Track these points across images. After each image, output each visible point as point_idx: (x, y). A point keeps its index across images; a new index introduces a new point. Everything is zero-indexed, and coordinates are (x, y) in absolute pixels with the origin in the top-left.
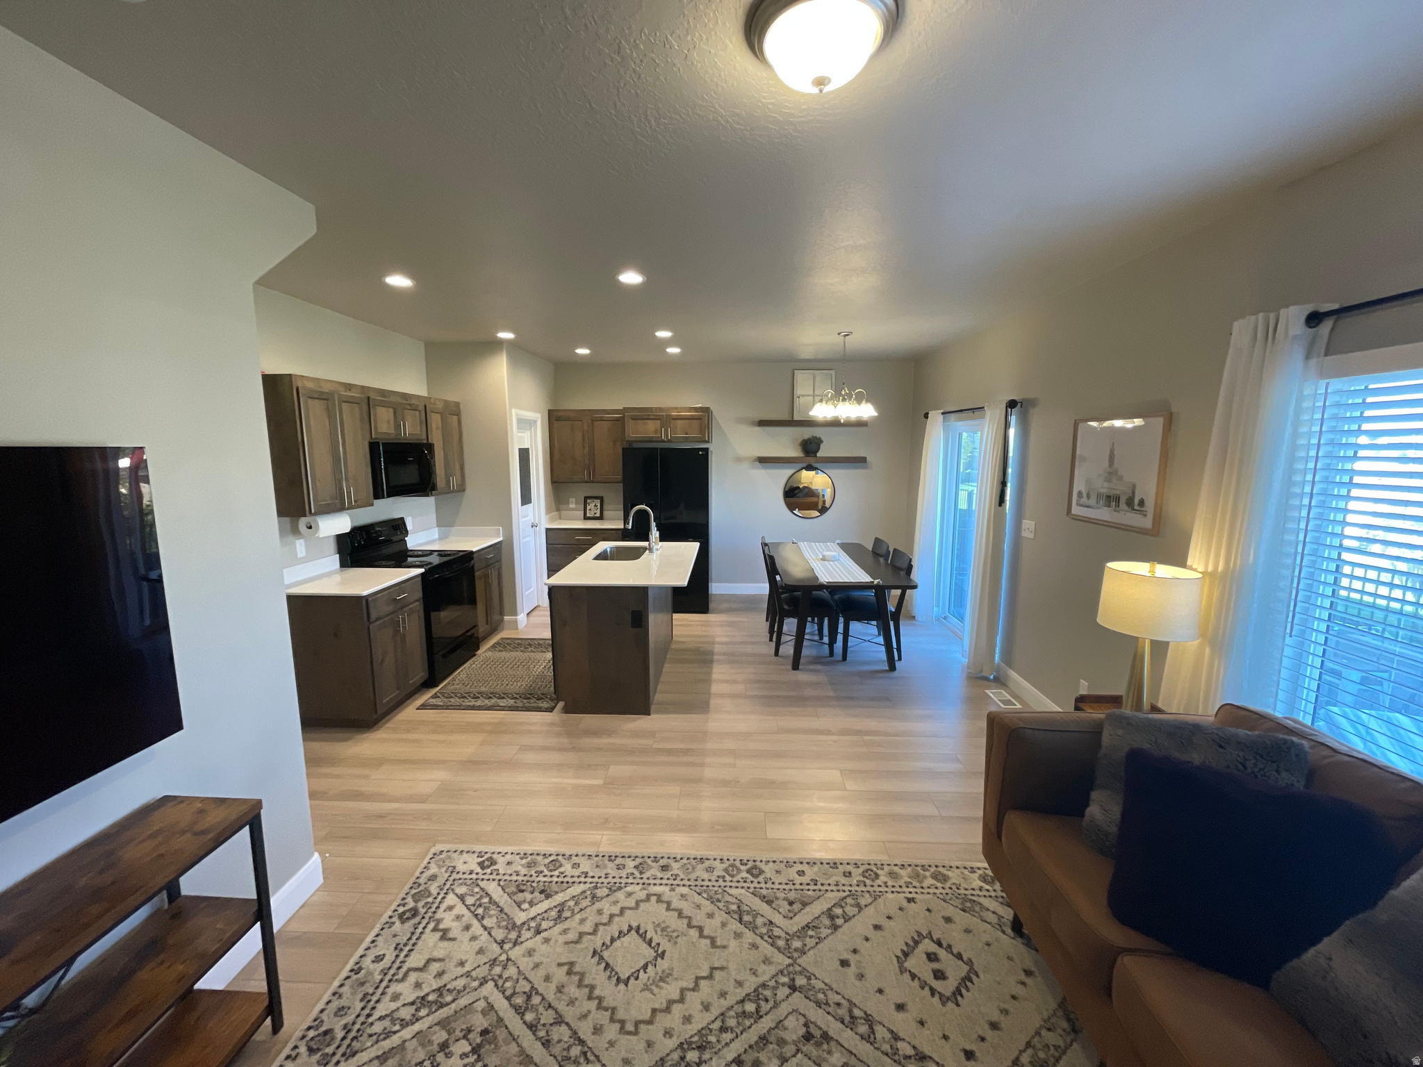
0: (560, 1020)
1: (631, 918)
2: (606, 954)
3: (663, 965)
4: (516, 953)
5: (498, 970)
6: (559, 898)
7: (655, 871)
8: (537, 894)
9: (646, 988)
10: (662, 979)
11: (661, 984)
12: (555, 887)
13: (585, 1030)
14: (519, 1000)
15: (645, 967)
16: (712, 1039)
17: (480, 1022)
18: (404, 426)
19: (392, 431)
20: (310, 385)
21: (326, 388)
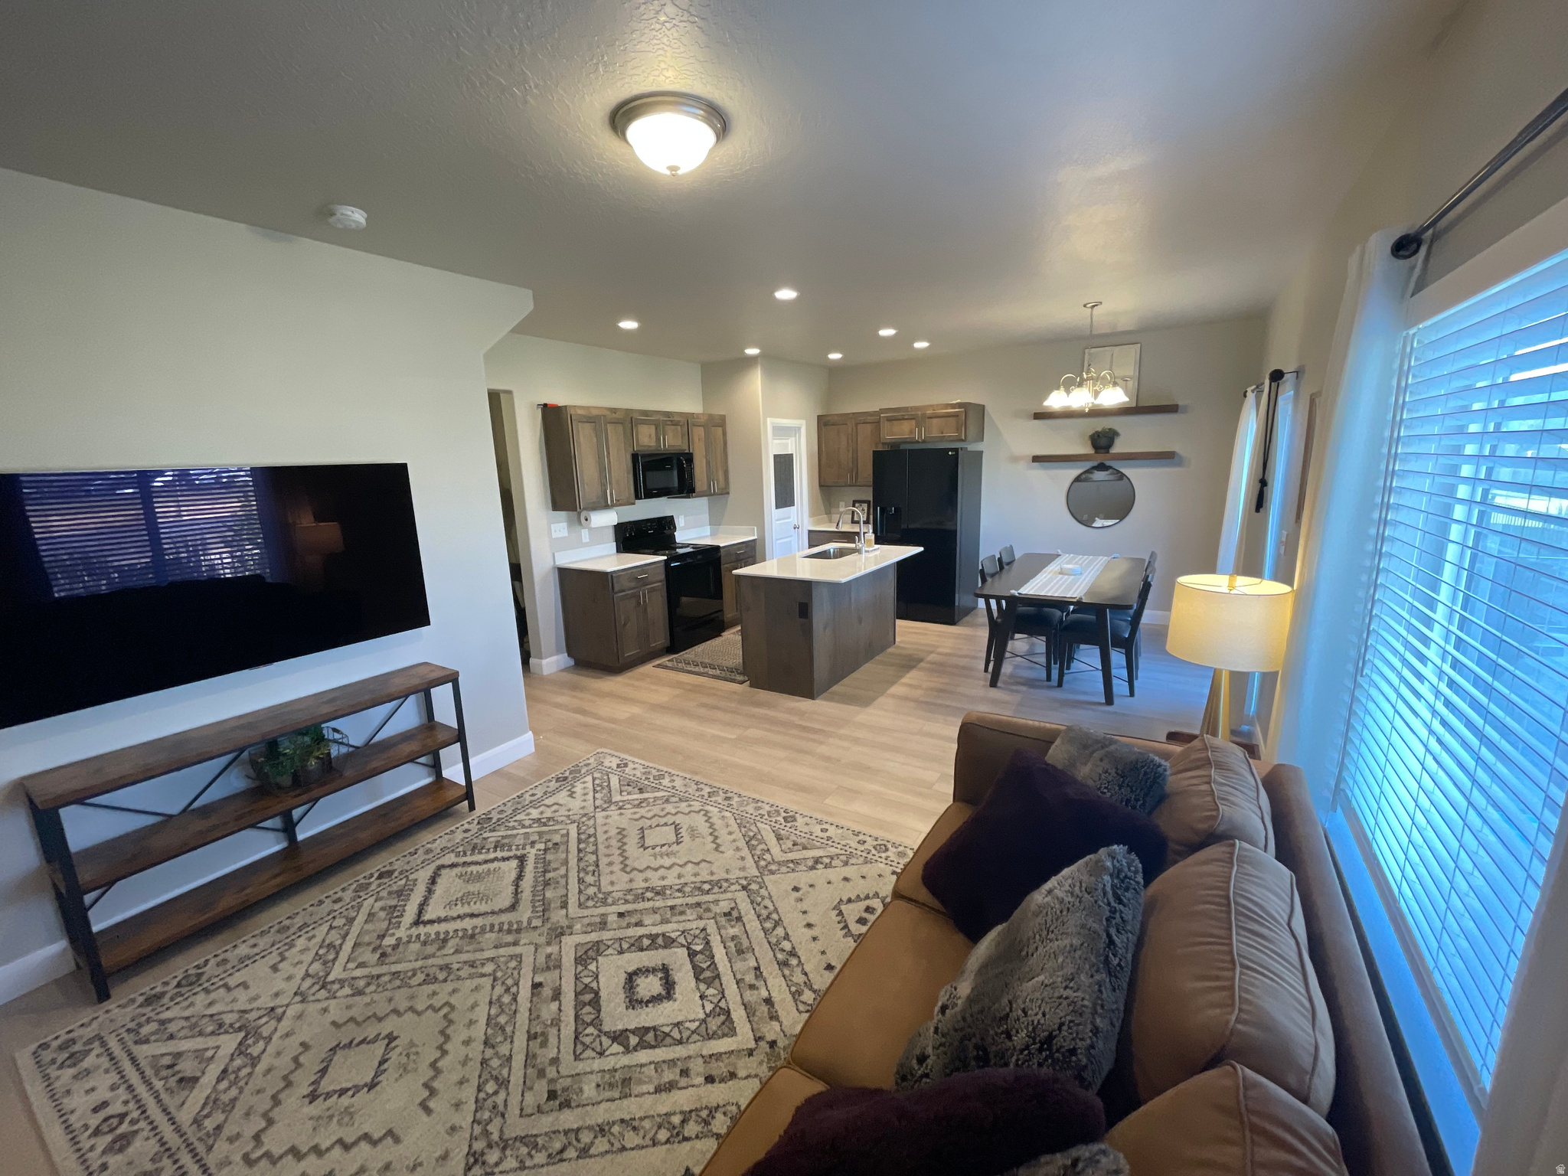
0: (595, 852)
1: (678, 819)
2: (646, 832)
3: (675, 847)
4: (600, 815)
5: (584, 819)
6: (646, 795)
7: (719, 799)
8: (636, 789)
9: (655, 856)
10: (667, 855)
11: (665, 857)
12: (649, 789)
13: (603, 861)
14: (583, 837)
15: (664, 845)
16: (668, 892)
17: (557, 838)
18: (664, 439)
19: (653, 444)
20: (580, 412)
21: (595, 412)
